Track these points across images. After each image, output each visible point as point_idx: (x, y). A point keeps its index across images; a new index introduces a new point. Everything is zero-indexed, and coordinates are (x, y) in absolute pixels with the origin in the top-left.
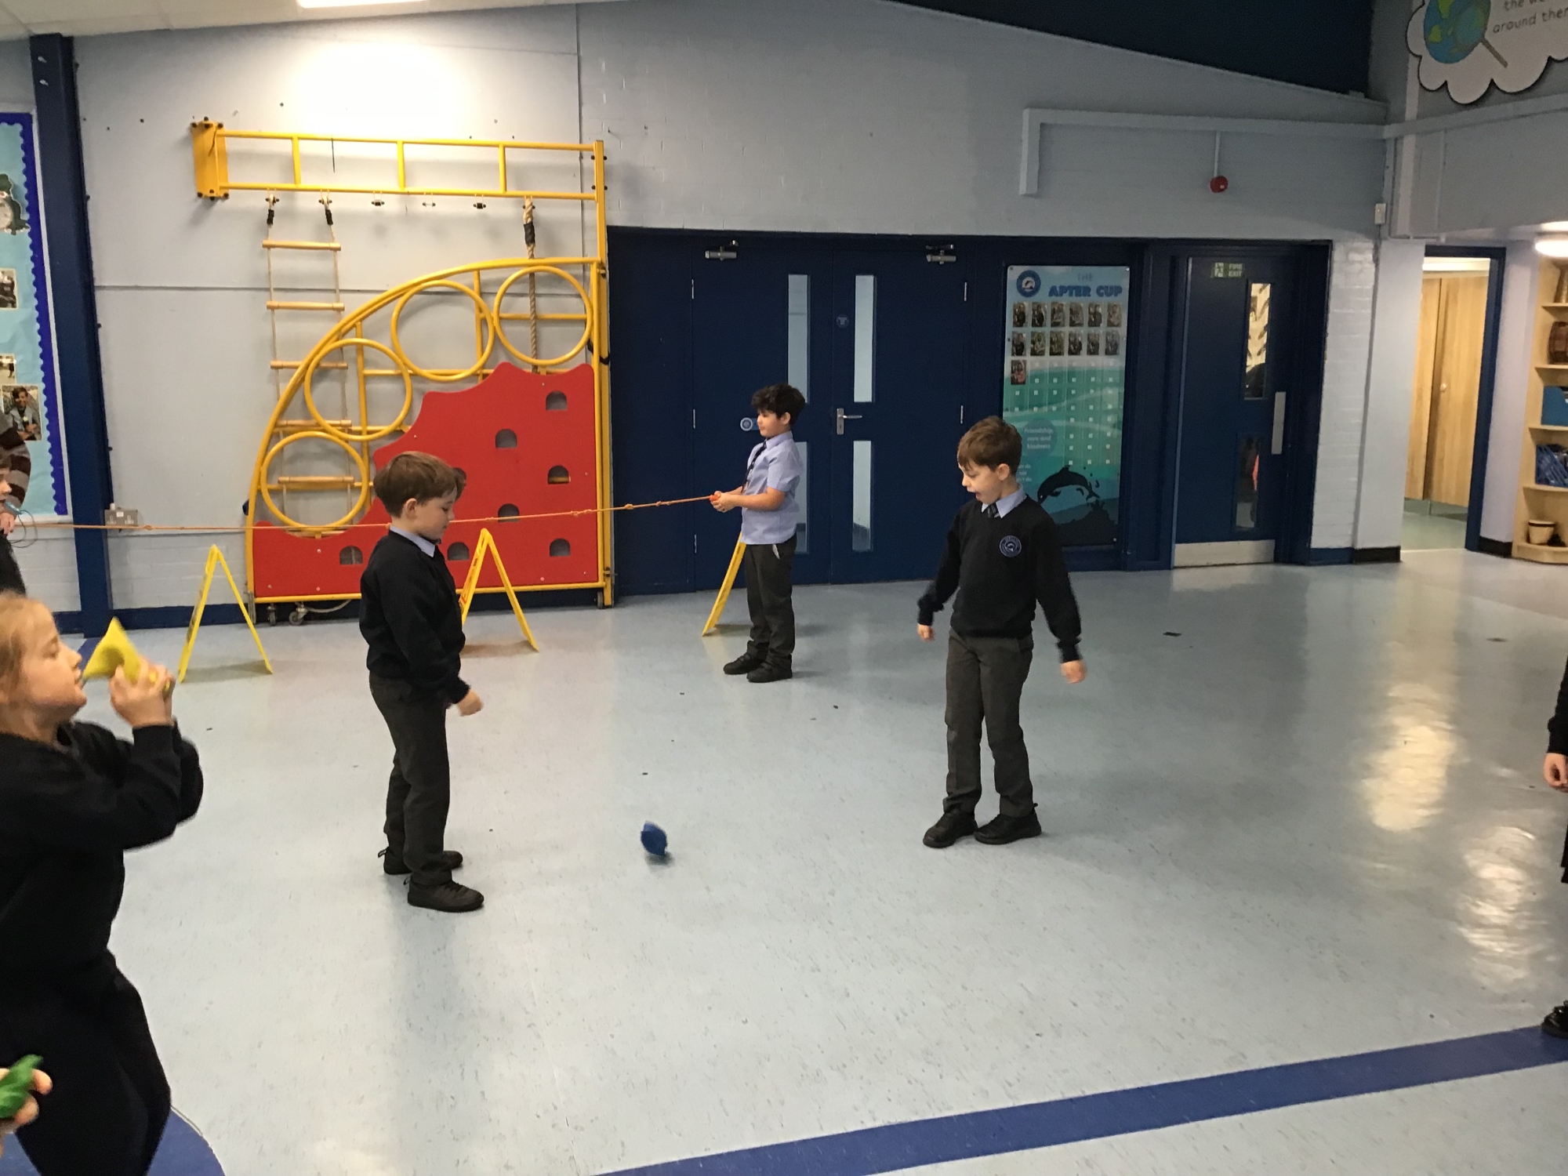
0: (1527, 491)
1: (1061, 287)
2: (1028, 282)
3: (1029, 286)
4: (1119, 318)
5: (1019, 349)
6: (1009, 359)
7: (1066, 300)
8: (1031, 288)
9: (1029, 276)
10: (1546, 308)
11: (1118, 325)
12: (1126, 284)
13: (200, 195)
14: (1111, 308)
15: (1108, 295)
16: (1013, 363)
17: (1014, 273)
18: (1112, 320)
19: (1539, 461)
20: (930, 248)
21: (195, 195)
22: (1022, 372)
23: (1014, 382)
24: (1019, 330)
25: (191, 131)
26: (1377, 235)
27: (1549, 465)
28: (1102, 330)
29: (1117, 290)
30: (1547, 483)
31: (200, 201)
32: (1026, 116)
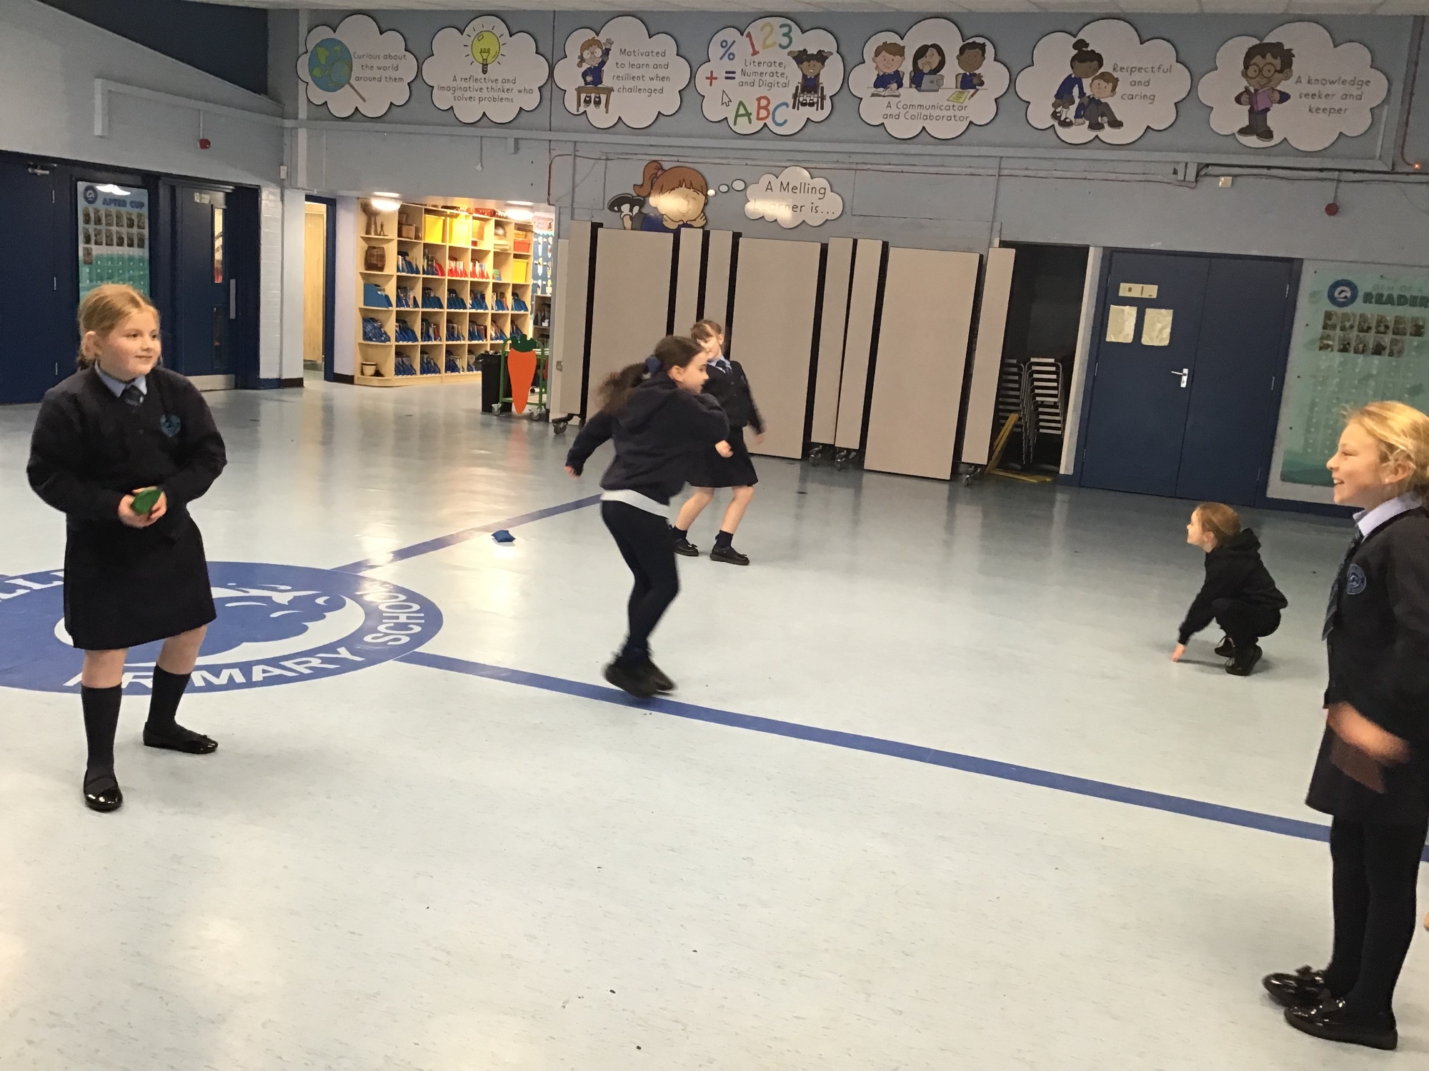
0: (360, 344)
1: (109, 199)
3: (90, 196)
4: (144, 223)
6: (81, 246)
7: (113, 209)
8: (92, 198)
9: (89, 190)
10: (362, 237)
11: (144, 228)
12: (145, 201)
14: (140, 216)
15: (137, 208)
16: (85, 249)
17: (81, 186)
18: (140, 224)
19: (364, 327)
20: (32, 163)
22: (90, 256)
23: (86, 262)
24: (87, 226)
26: (282, 185)
27: (371, 330)
28: (135, 230)
29: (142, 205)
30: (371, 340)
32: (98, 82)
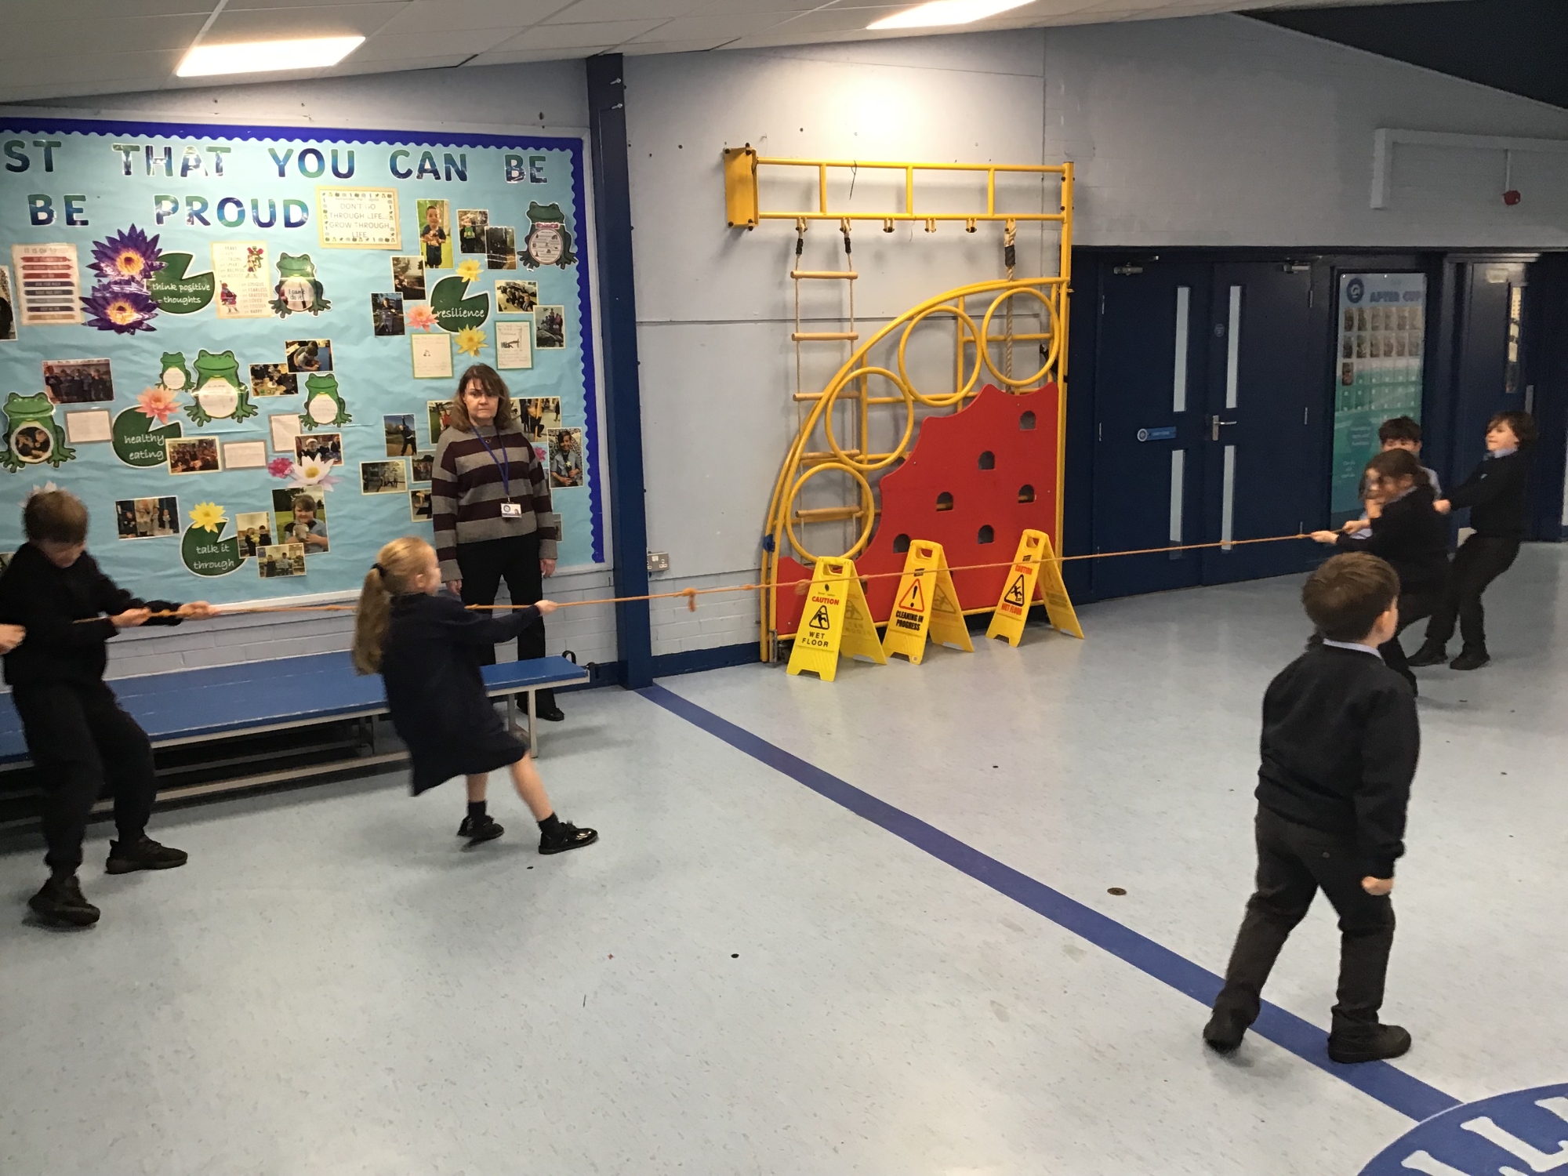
1: (1379, 293)
2: (1355, 289)
4: (1419, 322)
5: (1348, 355)
6: (1341, 361)
7: (1381, 306)
8: (1357, 294)
9: (1357, 283)
11: (1418, 328)
12: (1424, 290)
13: (731, 224)
14: (1413, 313)
15: (1412, 300)
16: (1345, 365)
17: (1345, 280)
18: (1413, 324)
20: (1288, 259)
21: (724, 225)
22: (1350, 374)
23: (1344, 383)
24: (1348, 334)
25: (724, 158)
28: (1406, 332)
29: (1420, 296)
31: (729, 231)
32: (1381, 135)
